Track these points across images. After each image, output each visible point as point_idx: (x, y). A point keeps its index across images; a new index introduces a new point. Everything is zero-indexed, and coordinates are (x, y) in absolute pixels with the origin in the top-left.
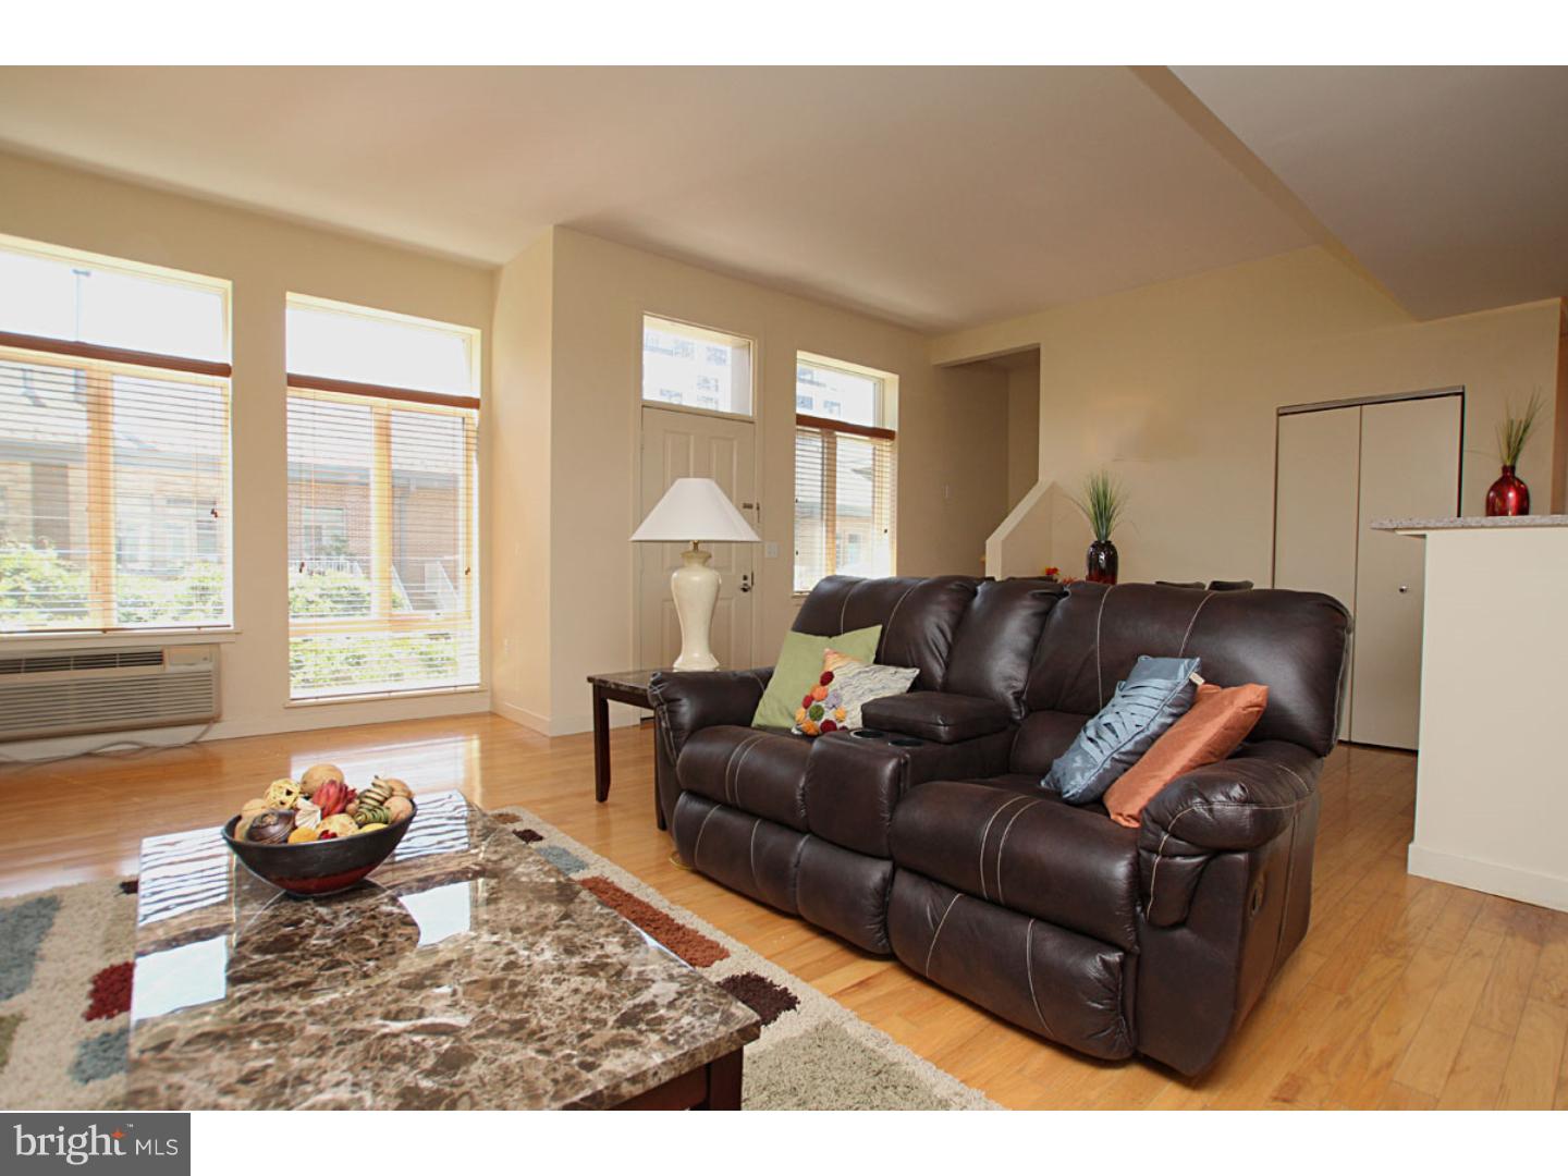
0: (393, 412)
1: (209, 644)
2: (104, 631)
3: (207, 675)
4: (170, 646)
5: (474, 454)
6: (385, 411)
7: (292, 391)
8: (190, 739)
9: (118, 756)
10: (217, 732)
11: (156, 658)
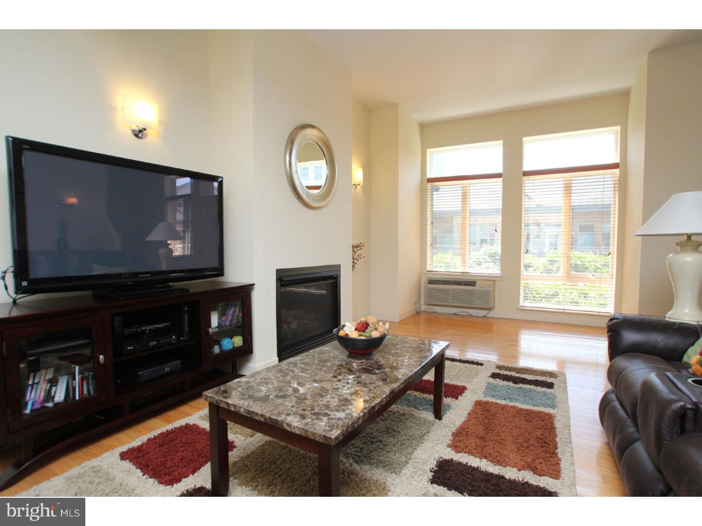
0: (573, 179)
1: (491, 280)
2: (463, 273)
3: (488, 292)
4: (479, 280)
5: (617, 192)
6: (569, 179)
7: (525, 178)
8: (483, 315)
9: (462, 316)
10: (492, 314)
11: (473, 284)
